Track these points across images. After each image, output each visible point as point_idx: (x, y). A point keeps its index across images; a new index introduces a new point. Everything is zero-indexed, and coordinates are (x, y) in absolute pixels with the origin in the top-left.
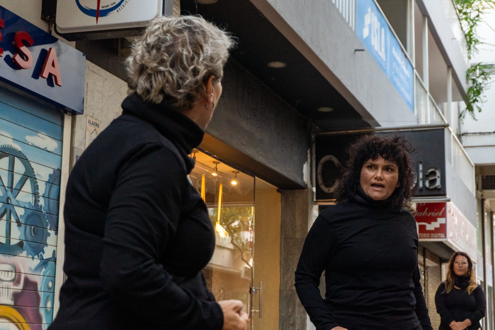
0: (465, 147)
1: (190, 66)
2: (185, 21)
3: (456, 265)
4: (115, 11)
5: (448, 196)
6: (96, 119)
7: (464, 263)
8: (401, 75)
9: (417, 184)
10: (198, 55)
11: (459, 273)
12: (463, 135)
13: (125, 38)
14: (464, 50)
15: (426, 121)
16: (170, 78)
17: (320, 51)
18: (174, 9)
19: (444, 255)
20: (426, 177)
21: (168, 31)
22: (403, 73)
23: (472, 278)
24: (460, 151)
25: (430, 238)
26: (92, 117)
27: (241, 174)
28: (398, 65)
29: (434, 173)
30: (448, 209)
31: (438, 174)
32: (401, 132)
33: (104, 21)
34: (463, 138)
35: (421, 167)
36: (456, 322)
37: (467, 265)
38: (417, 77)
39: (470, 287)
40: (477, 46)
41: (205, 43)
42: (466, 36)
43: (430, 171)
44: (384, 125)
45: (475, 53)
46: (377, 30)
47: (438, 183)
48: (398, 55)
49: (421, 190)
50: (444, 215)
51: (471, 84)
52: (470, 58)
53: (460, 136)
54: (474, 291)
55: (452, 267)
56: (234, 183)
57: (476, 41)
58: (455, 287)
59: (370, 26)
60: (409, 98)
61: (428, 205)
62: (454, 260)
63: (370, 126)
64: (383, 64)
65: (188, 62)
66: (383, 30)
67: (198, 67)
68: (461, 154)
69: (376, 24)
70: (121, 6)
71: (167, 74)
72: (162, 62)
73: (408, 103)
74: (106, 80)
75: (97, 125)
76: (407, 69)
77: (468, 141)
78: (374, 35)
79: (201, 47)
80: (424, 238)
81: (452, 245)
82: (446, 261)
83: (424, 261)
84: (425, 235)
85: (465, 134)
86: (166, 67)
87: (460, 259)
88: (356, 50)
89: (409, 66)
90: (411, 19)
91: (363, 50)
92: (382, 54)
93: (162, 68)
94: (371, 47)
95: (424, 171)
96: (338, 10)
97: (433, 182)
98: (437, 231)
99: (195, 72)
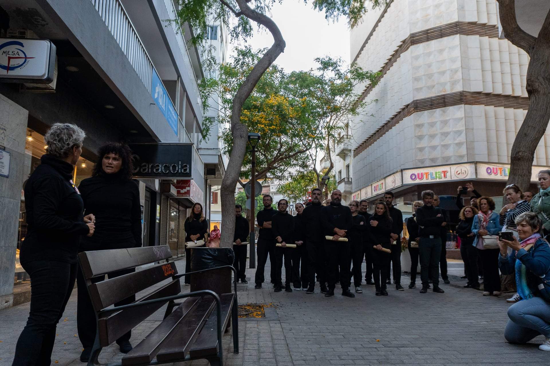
0: (200, 155)
1: (66, 142)
2: (66, 126)
3: (195, 209)
4: (19, 68)
5: (192, 177)
6: (4, 126)
7: (199, 208)
8: (172, 118)
9: (178, 170)
10: (70, 138)
11: (196, 213)
12: (199, 149)
13: (25, 84)
14: (201, 109)
15: (183, 141)
16: (58, 146)
17: (133, 103)
18: (55, 72)
19: (189, 205)
20: (182, 167)
21: (59, 129)
22: (173, 117)
23: (202, 215)
24: (198, 156)
25: (182, 196)
26: (2, 125)
27: (87, 161)
28: (171, 113)
29: (186, 166)
30: (191, 183)
31: (188, 166)
32: (171, 145)
33: (11, 73)
34: (199, 150)
35: (180, 162)
36: (193, 235)
37: (200, 209)
38: (179, 119)
39: (201, 219)
40: (208, 108)
41: (74, 134)
42: (203, 103)
43: (184, 165)
44: (163, 141)
45: (207, 112)
46: (162, 95)
47: (188, 171)
48: (171, 109)
49: (180, 173)
50: (189, 186)
51: (204, 126)
52: (204, 113)
53: (198, 149)
54: (202, 221)
55: (193, 210)
56: (84, 165)
57: (208, 106)
58: (194, 219)
59: (158, 93)
60: (175, 130)
61: (182, 181)
62: (194, 206)
63: (156, 142)
64: (164, 112)
65: (65, 141)
66: (164, 95)
67: (69, 143)
68: (198, 158)
69: (161, 93)
70: (23, 66)
71: (56, 144)
72: (55, 140)
73: (175, 132)
74: (11, 105)
75: (5, 129)
76: (175, 115)
77: (201, 152)
78: (160, 98)
79: (72, 136)
80: (179, 196)
81: (192, 200)
82: (190, 207)
83: (179, 207)
84: (180, 195)
85: (201, 149)
86: (56, 142)
87: (197, 206)
88: (151, 104)
89: (176, 114)
90: (178, 92)
91: (155, 104)
92: (163, 107)
93: (55, 142)
94: (158, 103)
95: (181, 165)
96: (143, 83)
97: (185, 170)
98: (185, 193)
99: (68, 144)
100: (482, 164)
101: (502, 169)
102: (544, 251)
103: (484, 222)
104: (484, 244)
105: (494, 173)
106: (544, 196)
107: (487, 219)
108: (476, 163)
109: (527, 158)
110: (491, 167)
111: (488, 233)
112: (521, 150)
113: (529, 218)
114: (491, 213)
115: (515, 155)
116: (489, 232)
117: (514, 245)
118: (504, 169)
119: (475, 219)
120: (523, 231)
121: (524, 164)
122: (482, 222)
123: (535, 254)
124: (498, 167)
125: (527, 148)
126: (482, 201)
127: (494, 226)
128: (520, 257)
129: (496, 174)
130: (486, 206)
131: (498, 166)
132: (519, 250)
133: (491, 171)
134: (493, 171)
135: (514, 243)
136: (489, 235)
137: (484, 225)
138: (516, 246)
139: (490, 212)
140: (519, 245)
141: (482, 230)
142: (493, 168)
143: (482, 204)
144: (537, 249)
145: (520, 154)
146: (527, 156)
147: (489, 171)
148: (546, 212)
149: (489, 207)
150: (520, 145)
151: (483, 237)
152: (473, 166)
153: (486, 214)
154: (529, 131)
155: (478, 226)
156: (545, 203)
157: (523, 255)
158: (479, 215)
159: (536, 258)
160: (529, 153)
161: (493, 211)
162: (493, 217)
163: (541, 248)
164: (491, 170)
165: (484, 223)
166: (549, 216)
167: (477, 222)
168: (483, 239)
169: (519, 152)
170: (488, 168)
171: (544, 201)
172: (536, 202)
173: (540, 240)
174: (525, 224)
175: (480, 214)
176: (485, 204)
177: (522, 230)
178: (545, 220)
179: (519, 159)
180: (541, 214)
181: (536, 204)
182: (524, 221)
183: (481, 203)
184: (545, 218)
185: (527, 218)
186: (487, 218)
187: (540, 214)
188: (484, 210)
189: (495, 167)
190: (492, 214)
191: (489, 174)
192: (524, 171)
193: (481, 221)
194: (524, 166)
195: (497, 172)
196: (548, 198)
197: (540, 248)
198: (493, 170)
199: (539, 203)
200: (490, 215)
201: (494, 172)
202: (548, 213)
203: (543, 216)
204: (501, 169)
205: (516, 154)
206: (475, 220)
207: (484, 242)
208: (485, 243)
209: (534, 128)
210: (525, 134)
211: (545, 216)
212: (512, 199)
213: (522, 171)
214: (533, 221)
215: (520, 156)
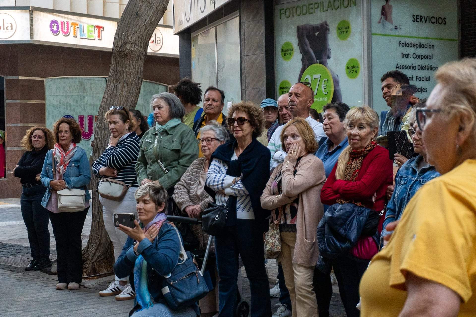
100: (42, 13)
101: (77, 24)
102: (170, 240)
103: (61, 165)
104: (59, 205)
105: (64, 32)
106: (162, 134)
107: (66, 160)
108: (32, 10)
109: (137, 54)
110: (59, 18)
111: (67, 186)
112: (130, 40)
113: (153, 192)
114: (73, 149)
115: (120, 48)
116: (68, 183)
117: (136, 234)
118: (81, 25)
119: (47, 157)
120: (145, 210)
121: (133, 65)
122: (58, 164)
123: (160, 245)
124: (70, 21)
125: (139, 37)
126: (61, 126)
127: (77, 172)
128: (142, 251)
129: (67, 33)
130: (68, 135)
131: (71, 19)
132: (142, 240)
133: (58, 27)
134: (62, 28)
135: (135, 230)
136: (67, 188)
137: (61, 171)
138: (138, 234)
139: (72, 147)
140: (141, 233)
141: (56, 181)
142: (62, 22)
143: (61, 131)
144: (162, 238)
145: (128, 47)
146: (138, 51)
147: (55, 28)
148: (164, 161)
149: (72, 138)
150: (128, 31)
151: (58, 192)
152: (26, 15)
153: (65, 150)
154: (143, 10)
155: (50, 171)
156: (164, 147)
157: (145, 248)
158: (54, 150)
159: (160, 252)
160: (141, 46)
161: (77, 145)
162: (76, 157)
163: (167, 236)
164: (58, 25)
165: (61, 167)
166: (168, 167)
167: (51, 165)
168: (58, 196)
169: (126, 43)
170: (53, 22)
171: (162, 143)
172: (150, 143)
173: (166, 224)
174: (148, 199)
175: (56, 151)
176: (66, 131)
177: (144, 208)
178: (162, 172)
179: (126, 55)
180: (158, 163)
181: (151, 147)
182: (148, 196)
183: (60, 129)
184: (163, 170)
185: (151, 192)
186: (67, 158)
187: (156, 163)
188: (64, 142)
189: (65, 20)
190: (75, 150)
191: (55, 32)
192: (132, 75)
193: (57, 162)
194: (132, 67)
195: (68, 30)
196: (168, 139)
197: (165, 236)
198: (62, 26)
199: (155, 145)
200: (72, 153)
201: (62, 30)
202: (167, 162)
203: (160, 166)
204: (75, 24)
205: (121, 46)
206: (48, 160)
207: (58, 200)
208: (60, 203)
209: (151, 4)
210: (137, 13)
211: (163, 167)
212: (117, 131)
213: (128, 76)
214: (158, 196)
215: (127, 51)
